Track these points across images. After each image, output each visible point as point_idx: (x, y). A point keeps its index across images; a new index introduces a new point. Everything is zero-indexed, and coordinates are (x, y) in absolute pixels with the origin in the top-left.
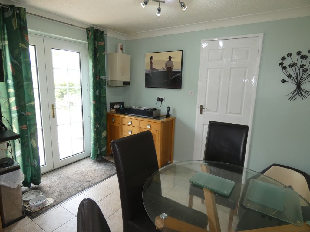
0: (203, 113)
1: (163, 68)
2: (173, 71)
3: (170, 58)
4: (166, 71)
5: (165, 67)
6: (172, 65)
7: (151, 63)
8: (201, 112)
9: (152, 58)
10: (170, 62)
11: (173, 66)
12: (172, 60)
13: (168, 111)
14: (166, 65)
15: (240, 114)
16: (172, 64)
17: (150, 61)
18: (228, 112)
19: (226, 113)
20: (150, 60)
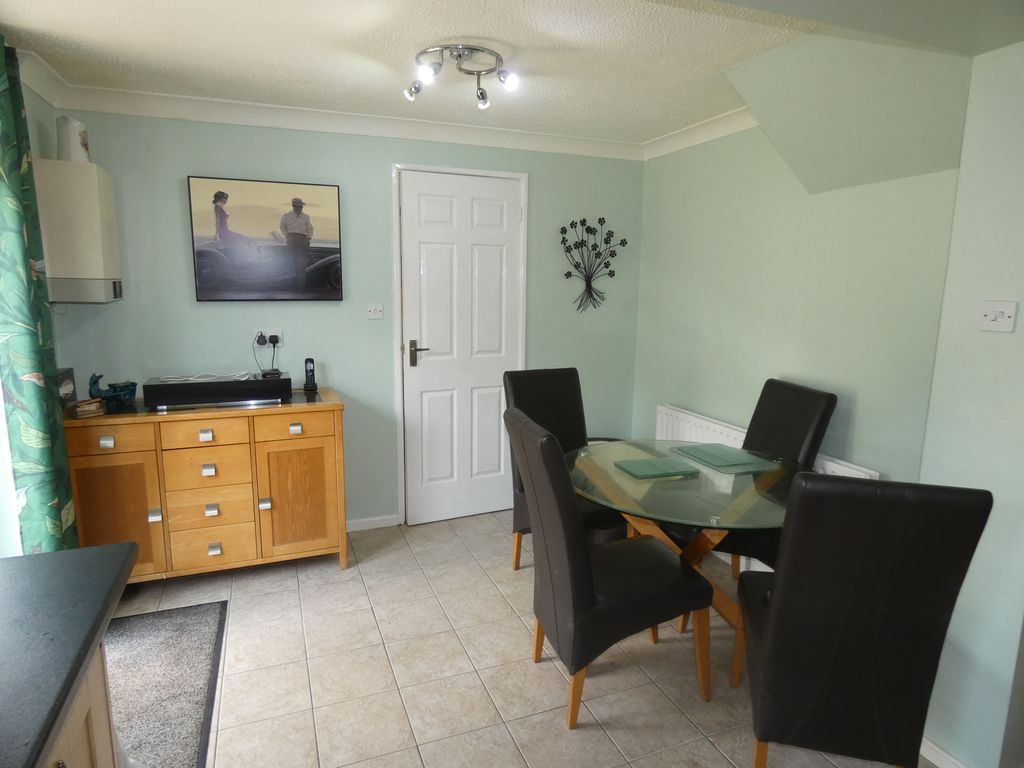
0: (420, 361)
1: (273, 234)
2: (312, 245)
3: (298, 205)
4: (285, 244)
5: (283, 231)
6: (309, 228)
7: (221, 215)
8: (414, 362)
9: (220, 197)
10: (298, 216)
11: (312, 229)
12: (305, 210)
13: (310, 374)
14: (284, 226)
15: (499, 350)
16: (307, 224)
17: (213, 205)
18: (476, 349)
19: (472, 354)
20: (214, 202)
